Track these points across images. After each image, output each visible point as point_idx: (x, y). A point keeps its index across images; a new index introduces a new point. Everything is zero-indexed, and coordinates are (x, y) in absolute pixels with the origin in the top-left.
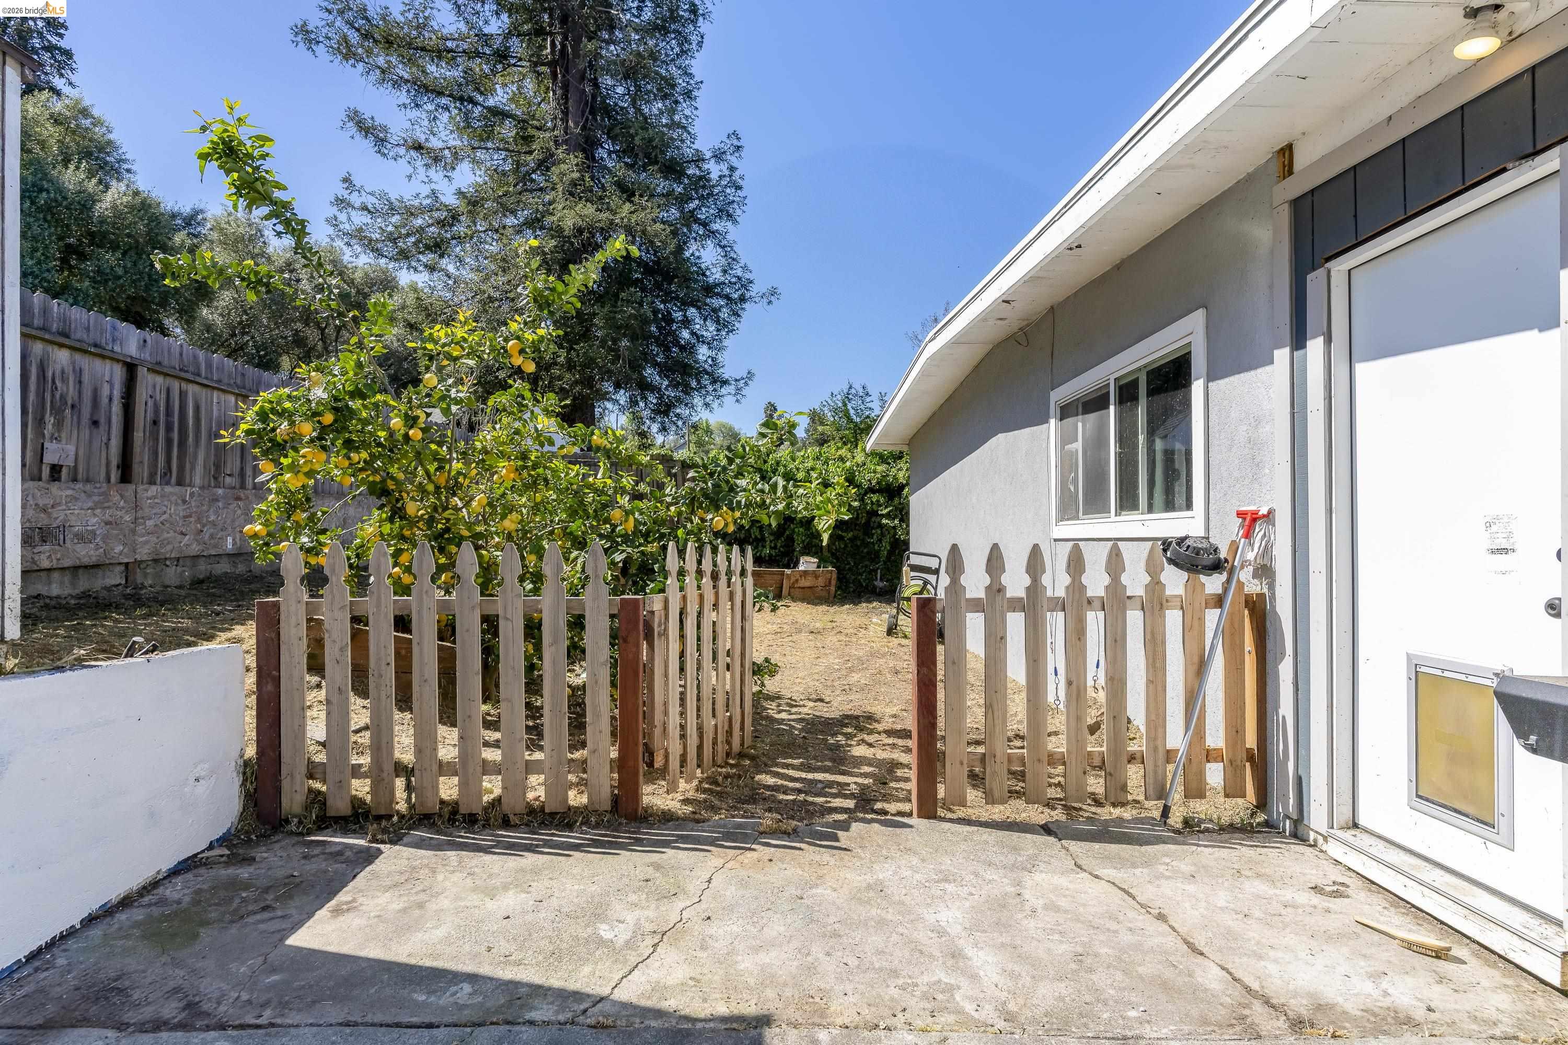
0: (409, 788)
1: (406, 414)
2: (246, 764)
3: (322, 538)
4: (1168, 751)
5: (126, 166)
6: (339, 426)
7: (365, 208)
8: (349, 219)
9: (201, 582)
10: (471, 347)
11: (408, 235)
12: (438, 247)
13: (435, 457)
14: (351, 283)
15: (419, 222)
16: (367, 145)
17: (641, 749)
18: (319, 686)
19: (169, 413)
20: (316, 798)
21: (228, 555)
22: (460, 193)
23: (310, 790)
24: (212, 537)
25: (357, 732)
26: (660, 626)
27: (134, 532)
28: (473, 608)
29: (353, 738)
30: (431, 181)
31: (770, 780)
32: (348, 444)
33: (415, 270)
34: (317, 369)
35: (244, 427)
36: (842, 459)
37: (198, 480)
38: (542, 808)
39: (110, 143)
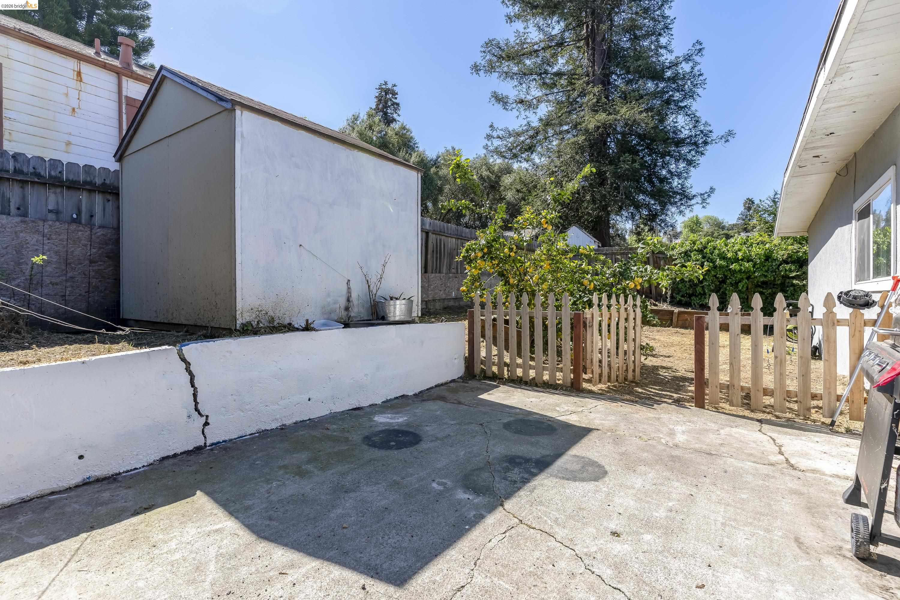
0: (508, 371)
1: (509, 247)
2: (466, 357)
3: (484, 292)
4: (838, 396)
5: (416, 146)
6: (490, 253)
7: (499, 137)
8: (492, 143)
9: (445, 308)
10: (530, 222)
11: (517, 146)
12: (531, 149)
13: (520, 261)
14: (492, 172)
15: (522, 139)
16: (499, 107)
17: (581, 366)
18: (483, 342)
19: (437, 248)
20: (483, 371)
21: (453, 299)
22: (541, 120)
23: (482, 368)
24: (448, 292)
25: (494, 356)
26: (590, 323)
27: (428, 290)
28: (527, 314)
29: (493, 357)
30: (527, 117)
31: (640, 390)
32: (492, 258)
33: (520, 162)
34: (482, 232)
35: (462, 255)
36: (763, 243)
37: (444, 272)
38: (548, 383)
39: (411, 138)
